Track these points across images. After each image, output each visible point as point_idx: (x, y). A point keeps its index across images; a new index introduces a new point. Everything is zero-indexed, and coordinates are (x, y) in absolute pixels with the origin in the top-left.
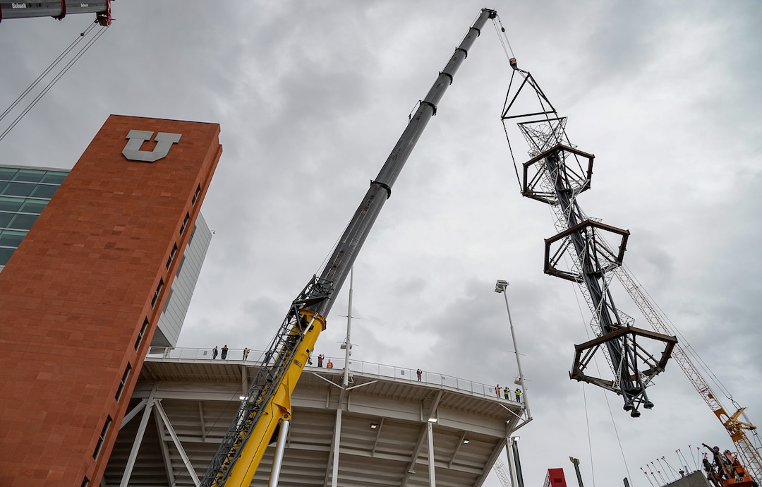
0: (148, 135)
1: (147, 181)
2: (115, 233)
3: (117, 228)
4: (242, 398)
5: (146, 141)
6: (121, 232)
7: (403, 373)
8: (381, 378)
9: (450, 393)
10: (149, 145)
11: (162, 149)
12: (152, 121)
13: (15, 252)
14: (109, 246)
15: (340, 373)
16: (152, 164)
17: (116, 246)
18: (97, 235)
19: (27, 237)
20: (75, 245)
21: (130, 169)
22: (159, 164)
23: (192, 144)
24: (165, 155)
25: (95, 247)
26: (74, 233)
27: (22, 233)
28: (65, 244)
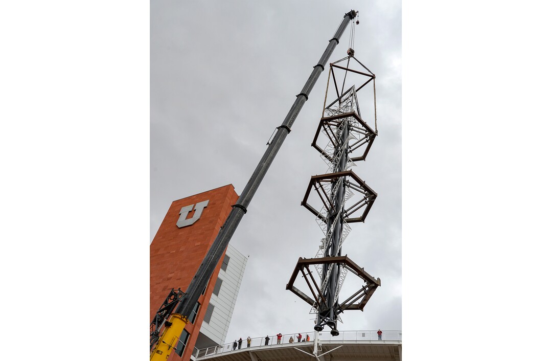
0: (190, 208)
1: (188, 239)
2: (169, 279)
3: (170, 276)
5: (189, 212)
6: (171, 278)
7: (364, 335)
8: (344, 343)
10: (191, 213)
11: (197, 215)
12: (194, 197)
15: (312, 343)
16: (192, 226)
17: (168, 288)
18: (159, 283)
21: (180, 234)
22: (195, 225)
23: (215, 204)
24: (199, 217)
25: (157, 292)
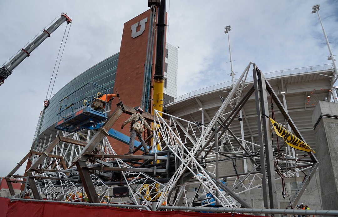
0: (136, 25)
1: (142, 43)
3: (138, 66)
4: (200, 109)
5: (137, 27)
6: (139, 67)
9: (288, 78)
10: (138, 28)
11: (143, 28)
13: (114, 88)
14: (137, 74)
16: (142, 35)
17: (139, 73)
18: (133, 72)
19: (115, 82)
20: (128, 78)
21: (135, 41)
22: (144, 34)
24: (144, 29)
25: (133, 76)
26: (126, 74)
27: (113, 82)
28: (125, 79)
